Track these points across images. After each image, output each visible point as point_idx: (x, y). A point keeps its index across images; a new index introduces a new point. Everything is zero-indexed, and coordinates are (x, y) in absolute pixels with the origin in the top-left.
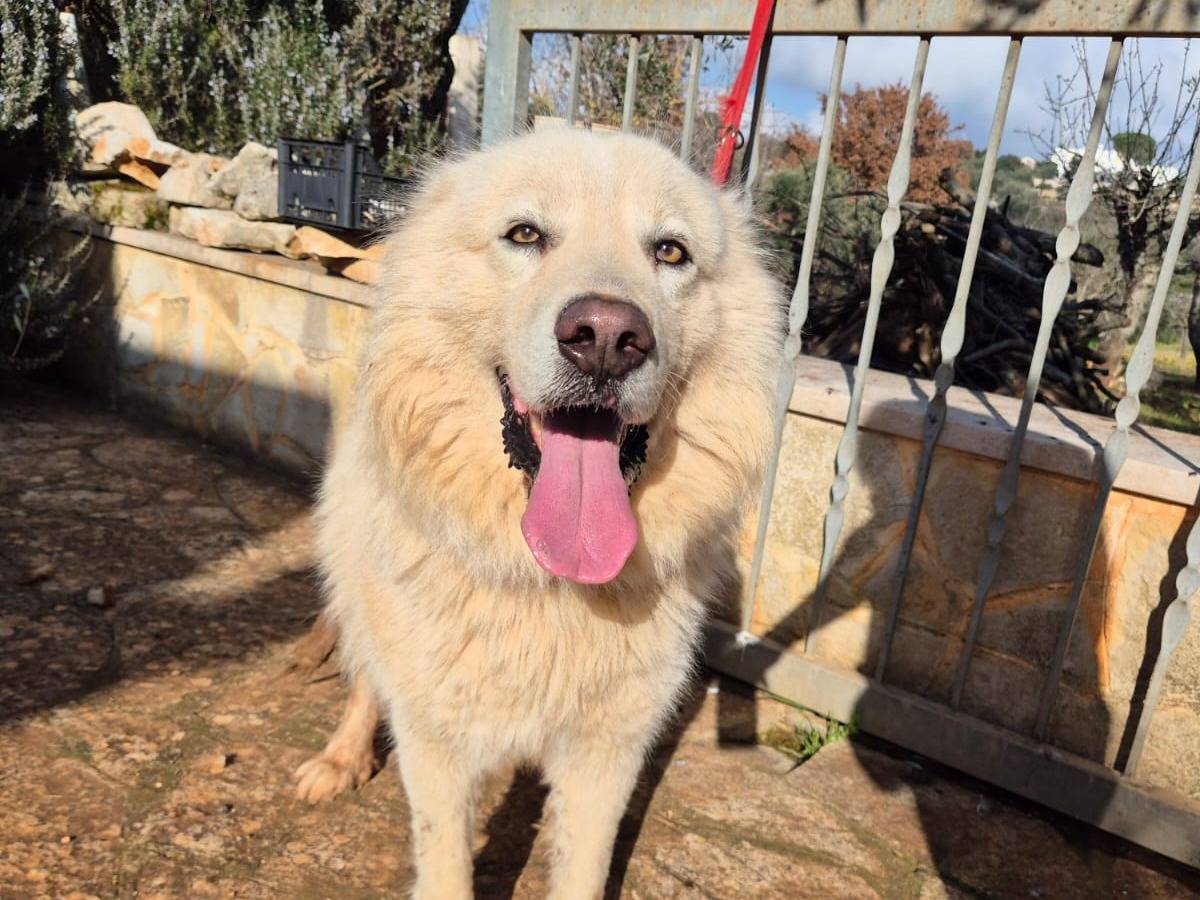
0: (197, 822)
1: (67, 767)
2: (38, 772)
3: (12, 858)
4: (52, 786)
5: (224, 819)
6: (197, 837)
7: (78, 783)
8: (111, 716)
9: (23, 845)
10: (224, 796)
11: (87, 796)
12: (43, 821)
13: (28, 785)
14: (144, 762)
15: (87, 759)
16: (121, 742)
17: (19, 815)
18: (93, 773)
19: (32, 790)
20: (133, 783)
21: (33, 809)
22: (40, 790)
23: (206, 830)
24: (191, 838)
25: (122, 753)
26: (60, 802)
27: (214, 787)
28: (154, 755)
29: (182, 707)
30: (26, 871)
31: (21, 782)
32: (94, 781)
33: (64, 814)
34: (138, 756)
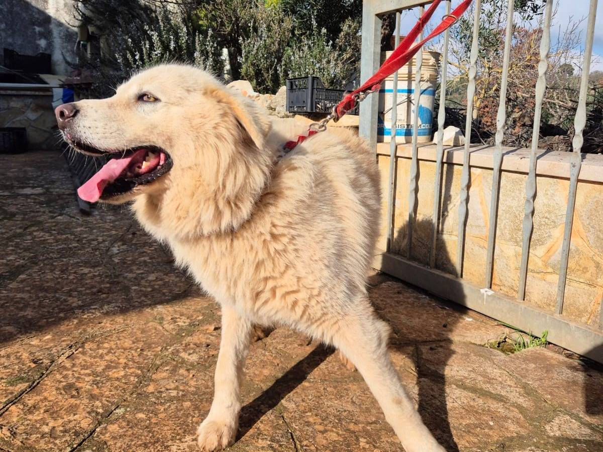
0: (192, 349)
1: (152, 326)
2: (141, 326)
3: (117, 354)
4: (143, 331)
5: (203, 349)
6: (190, 354)
7: (154, 331)
8: (178, 309)
9: (123, 350)
10: (208, 341)
11: (155, 336)
12: (134, 343)
13: (135, 330)
14: (182, 326)
15: (160, 323)
16: (176, 318)
17: (126, 340)
18: (161, 328)
19: (136, 333)
20: (174, 333)
21: (133, 339)
22: (139, 333)
23: (193, 352)
24: (187, 354)
25: (175, 322)
26: (143, 337)
27: (206, 337)
28: (187, 324)
29: (206, 308)
30: (119, 359)
31: (133, 329)
32: (160, 331)
33: (143, 341)
34: (180, 324)
